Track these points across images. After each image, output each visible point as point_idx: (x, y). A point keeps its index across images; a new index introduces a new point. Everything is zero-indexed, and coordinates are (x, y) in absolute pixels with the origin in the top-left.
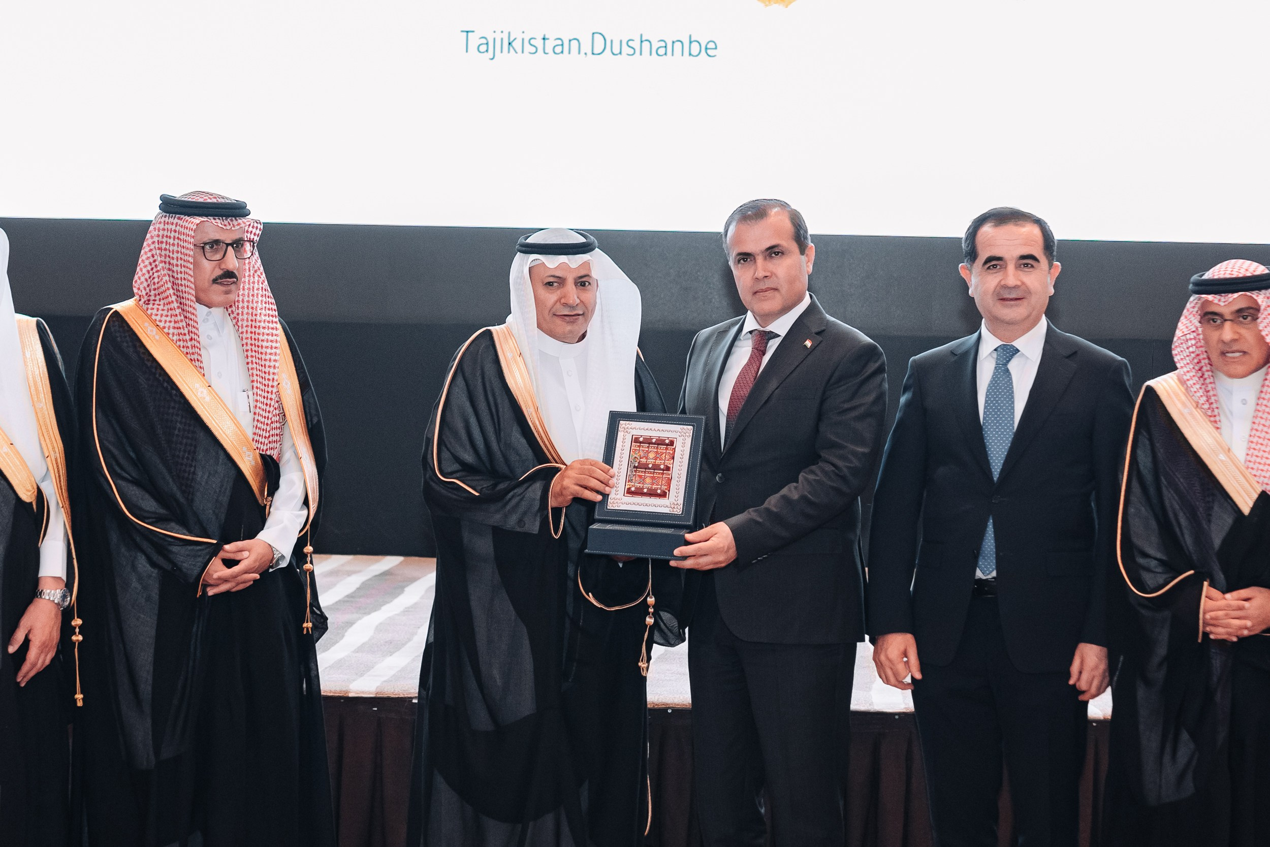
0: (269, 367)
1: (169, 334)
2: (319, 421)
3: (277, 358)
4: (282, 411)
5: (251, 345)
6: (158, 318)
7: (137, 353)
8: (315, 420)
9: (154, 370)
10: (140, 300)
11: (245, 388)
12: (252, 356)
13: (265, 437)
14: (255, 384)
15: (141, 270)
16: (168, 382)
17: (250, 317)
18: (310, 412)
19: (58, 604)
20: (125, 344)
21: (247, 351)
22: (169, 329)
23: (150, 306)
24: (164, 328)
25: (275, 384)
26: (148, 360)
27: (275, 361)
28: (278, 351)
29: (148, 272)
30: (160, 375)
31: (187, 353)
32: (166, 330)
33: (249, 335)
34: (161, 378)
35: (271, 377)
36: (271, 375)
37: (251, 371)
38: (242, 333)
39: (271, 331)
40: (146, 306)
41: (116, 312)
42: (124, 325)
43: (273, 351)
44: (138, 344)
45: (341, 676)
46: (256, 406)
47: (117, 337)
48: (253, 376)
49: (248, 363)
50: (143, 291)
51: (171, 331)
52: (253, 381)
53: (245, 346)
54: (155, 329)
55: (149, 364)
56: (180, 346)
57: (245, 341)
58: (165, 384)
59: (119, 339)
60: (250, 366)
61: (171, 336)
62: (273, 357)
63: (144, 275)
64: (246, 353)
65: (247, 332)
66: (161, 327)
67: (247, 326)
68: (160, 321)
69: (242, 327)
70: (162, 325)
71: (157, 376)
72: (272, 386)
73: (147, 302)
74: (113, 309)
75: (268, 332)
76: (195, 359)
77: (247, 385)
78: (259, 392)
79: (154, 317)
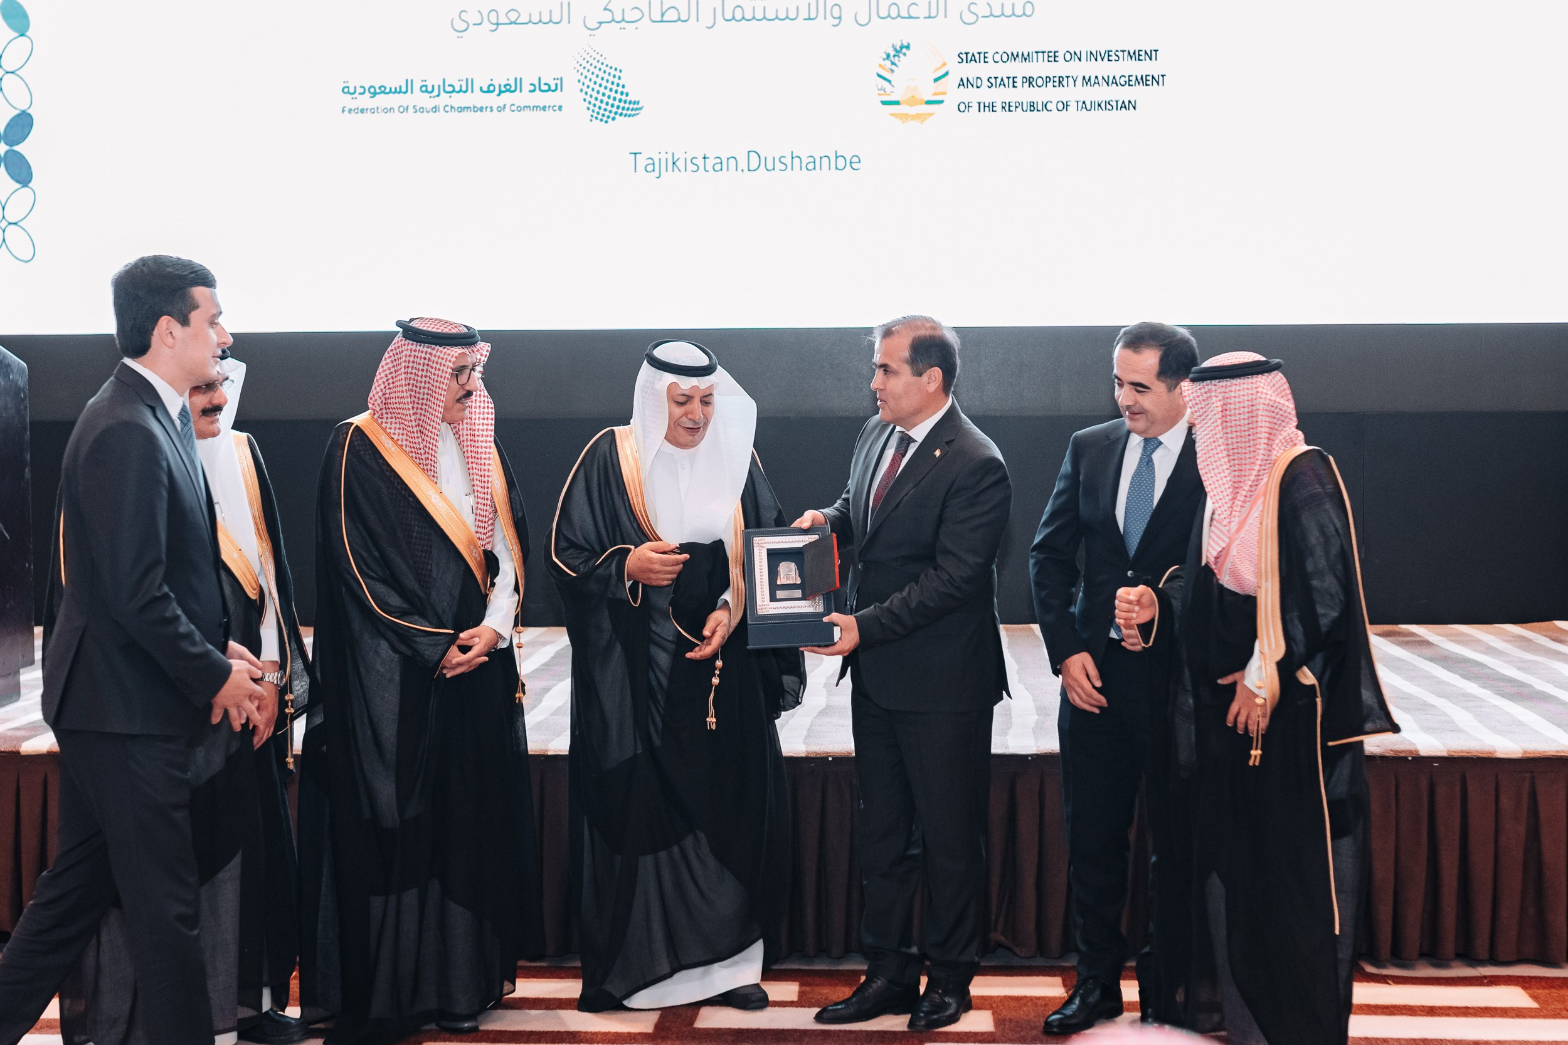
0: (484, 470)
1: (402, 445)
2: (523, 516)
3: (490, 462)
4: (494, 509)
5: (471, 452)
6: (392, 431)
7: (378, 463)
8: (520, 515)
9: (392, 479)
10: (374, 414)
11: (467, 492)
12: (472, 463)
13: (484, 534)
14: (476, 488)
15: (376, 389)
16: (405, 490)
17: (469, 427)
18: (516, 508)
19: (277, 685)
20: (368, 457)
21: (468, 457)
22: (402, 441)
23: (384, 420)
24: (398, 440)
25: (490, 485)
26: (387, 471)
27: (489, 464)
28: (491, 456)
29: (382, 390)
30: (398, 483)
31: (420, 464)
32: (399, 442)
33: (469, 443)
34: (399, 487)
35: (486, 479)
36: (486, 477)
37: (472, 476)
38: (463, 441)
39: (485, 438)
40: (381, 420)
41: (357, 427)
42: (365, 438)
43: (487, 456)
44: (378, 456)
45: (541, 737)
46: (477, 507)
47: (360, 451)
48: (473, 481)
49: (469, 469)
50: (377, 407)
51: (404, 443)
52: (474, 485)
53: (466, 453)
54: (390, 442)
55: (388, 474)
56: (412, 457)
57: (466, 449)
58: (403, 492)
59: (362, 453)
60: (471, 471)
61: (404, 448)
62: (487, 462)
63: (378, 393)
64: (467, 460)
65: (467, 440)
66: (395, 439)
67: (467, 435)
68: (394, 434)
69: (463, 436)
70: (396, 437)
71: (396, 485)
72: (488, 488)
73: (381, 416)
74: (352, 424)
75: (482, 439)
76: (429, 468)
77: (468, 490)
78: (479, 495)
79: (388, 430)
